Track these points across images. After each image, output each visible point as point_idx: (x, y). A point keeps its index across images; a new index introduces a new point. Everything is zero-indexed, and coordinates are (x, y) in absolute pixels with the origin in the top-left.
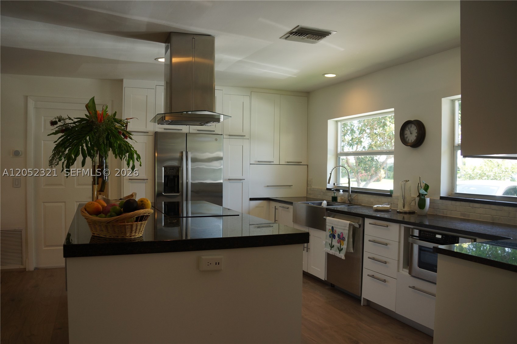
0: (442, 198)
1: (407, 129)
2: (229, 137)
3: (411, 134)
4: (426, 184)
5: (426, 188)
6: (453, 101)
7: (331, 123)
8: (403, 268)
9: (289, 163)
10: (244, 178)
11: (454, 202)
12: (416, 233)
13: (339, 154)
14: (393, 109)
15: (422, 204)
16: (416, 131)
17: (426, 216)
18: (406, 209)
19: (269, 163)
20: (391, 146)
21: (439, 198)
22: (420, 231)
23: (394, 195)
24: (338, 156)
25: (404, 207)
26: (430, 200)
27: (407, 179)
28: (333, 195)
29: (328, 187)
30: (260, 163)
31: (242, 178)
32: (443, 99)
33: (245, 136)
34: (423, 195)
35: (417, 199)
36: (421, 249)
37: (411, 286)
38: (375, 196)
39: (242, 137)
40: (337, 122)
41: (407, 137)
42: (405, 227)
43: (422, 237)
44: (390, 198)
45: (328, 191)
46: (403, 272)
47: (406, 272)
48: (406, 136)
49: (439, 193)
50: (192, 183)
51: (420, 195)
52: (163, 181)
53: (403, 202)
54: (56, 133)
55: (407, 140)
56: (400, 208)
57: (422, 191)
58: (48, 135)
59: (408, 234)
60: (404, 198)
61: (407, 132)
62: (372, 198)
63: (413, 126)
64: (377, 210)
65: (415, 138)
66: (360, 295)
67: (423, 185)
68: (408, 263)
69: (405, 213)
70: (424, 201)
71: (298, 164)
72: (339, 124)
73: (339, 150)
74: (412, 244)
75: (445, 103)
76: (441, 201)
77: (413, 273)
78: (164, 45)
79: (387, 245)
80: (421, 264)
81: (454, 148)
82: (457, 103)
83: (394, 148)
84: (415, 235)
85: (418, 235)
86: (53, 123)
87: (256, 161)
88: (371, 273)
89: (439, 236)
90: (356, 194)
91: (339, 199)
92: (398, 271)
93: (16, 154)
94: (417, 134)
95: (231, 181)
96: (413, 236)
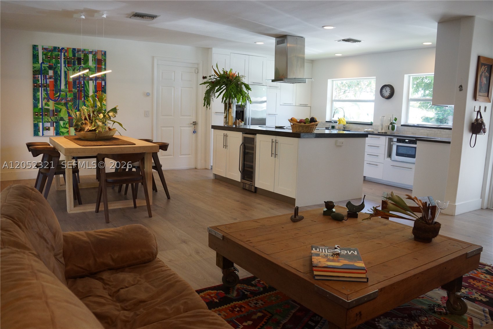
0: (402, 125)
1: (384, 89)
2: (269, 87)
3: (386, 92)
4: (395, 118)
5: (396, 120)
6: (409, 76)
7: (329, 81)
8: (387, 157)
9: (301, 105)
10: (277, 114)
11: (408, 127)
12: (395, 139)
13: (334, 100)
14: (375, 77)
15: (393, 128)
16: (390, 90)
18: (383, 131)
19: (290, 105)
20: (373, 98)
21: (400, 125)
22: (398, 139)
23: (373, 124)
24: (332, 101)
25: (382, 130)
26: (397, 126)
27: (384, 116)
28: (332, 125)
29: (326, 121)
30: (285, 104)
31: (275, 114)
32: (405, 75)
33: (278, 87)
34: (393, 123)
35: (391, 126)
36: (397, 146)
37: (392, 165)
38: (361, 125)
39: (276, 88)
40: (333, 80)
42: (389, 138)
43: (399, 141)
44: (371, 126)
45: (327, 123)
46: (387, 160)
47: (389, 159)
48: (383, 93)
49: (401, 123)
51: (391, 124)
52: (235, 114)
53: (381, 127)
54: (205, 83)
55: (384, 95)
56: (380, 131)
57: (394, 122)
58: (200, 85)
59: (390, 140)
60: (382, 125)
61: (384, 91)
62: (359, 127)
63: (388, 87)
65: (389, 94)
67: (394, 119)
68: (390, 155)
69: (383, 133)
70: (394, 126)
71: (306, 106)
72: (334, 82)
74: (392, 145)
75: (406, 77)
76: (402, 127)
77: (393, 159)
78: (275, 38)
79: (379, 147)
80: (398, 154)
81: (409, 100)
82: (411, 77)
83: (374, 99)
84: (394, 141)
85: (396, 141)
86: (204, 78)
87: (283, 103)
88: (369, 162)
89: (406, 141)
90: (348, 124)
91: (337, 127)
92: (384, 159)
93: (148, 95)
94: (390, 92)
95: (270, 115)
96: (393, 141)
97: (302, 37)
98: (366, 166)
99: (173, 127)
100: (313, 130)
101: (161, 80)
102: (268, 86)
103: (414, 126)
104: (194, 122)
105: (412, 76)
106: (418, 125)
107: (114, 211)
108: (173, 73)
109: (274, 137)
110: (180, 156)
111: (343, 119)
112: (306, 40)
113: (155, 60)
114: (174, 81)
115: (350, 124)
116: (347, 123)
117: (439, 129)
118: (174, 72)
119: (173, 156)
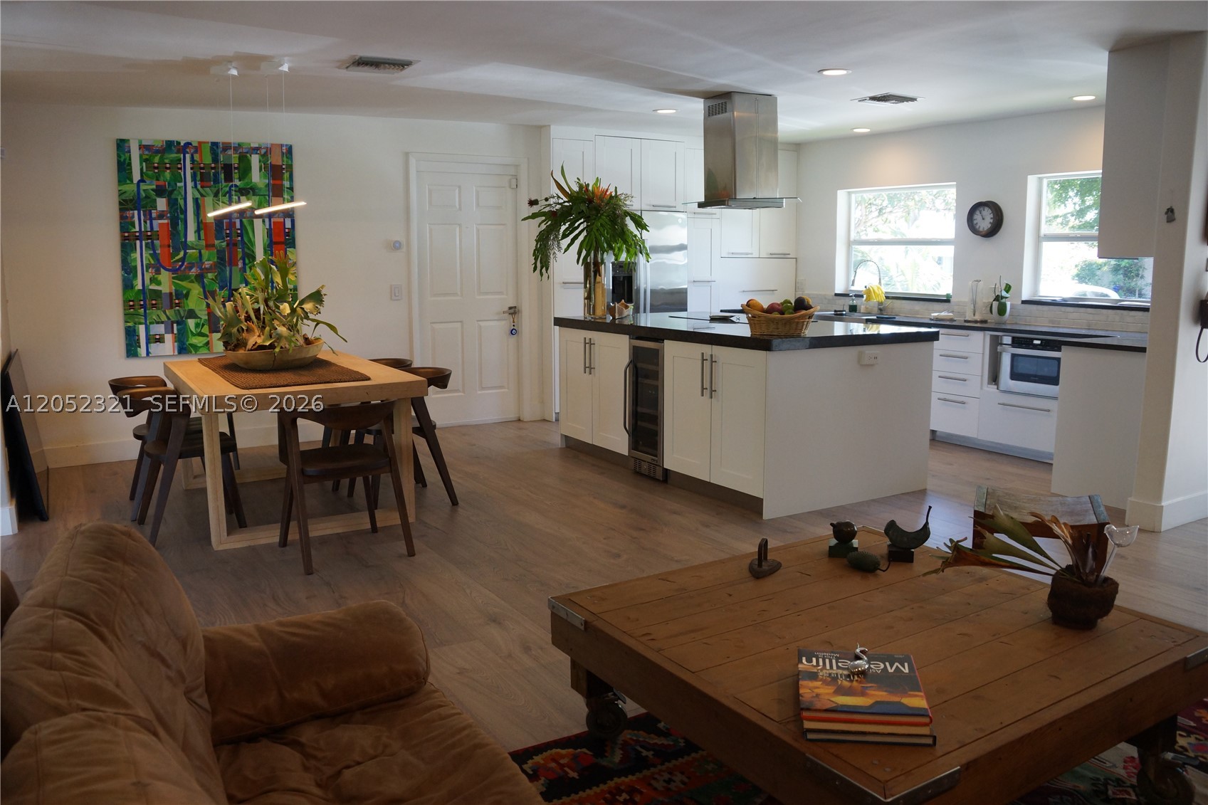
0: (1024, 302)
1: (978, 212)
2: (693, 216)
3: (983, 219)
4: (1007, 284)
5: (1008, 288)
6: (1040, 180)
7: (842, 195)
8: (988, 384)
9: (773, 256)
10: (713, 279)
11: (1040, 307)
12: (1007, 340)
13: (853, 242)
14: (955, 183)
15: (1002, 310)
16: (992, 216)
17: (1005, 323)
18: (978, 317)
19: (746, 256)
20: (951, 234)
21: (1020, 302)
22: (1013, 338)
23: (952, 300)
24: (850, 244)
25: (974, 315)
26: (1011, 305)
27: (979, 279)
28: (851, 303)
29: (836, 292)
30: (734, 256)
31: (710, 279)
32: (1029, 176)
33: (715, 214)
34: (1002, 297)
35: (995, 304)
36: (1014, 356)
37: (1001, 402)
38: (921, 302)
39: (710, 216)
40: (849, 192)
41: (977, 224)
42: (991, 336)
43: (1017, 343)
44: (947, 304)
45: (837, 297)
46: (989, 389)
47: (993, 388)
48: (975, 222)
49: (1021, 297)
50: (651, 290)
51: (998, 298)
52: (611, 288)
53: (972, 308)
54: (534, 216)
55: (977, 227)
56: (969, 317)
57: (1004, 294)
58: (522, 220)
59: (996, 342)
60: (975, 303)
61: (977, 217)
62: (918, 306)
63: (986, 209)
64: (937, 319)
65: (989, 226)
67: (1003, 287)
68: (994, 378)
69: (976, 322)
70: (1005, 305)
71: (784, 256)
72: (853, 196)
73: (853, 236)
74: (1001, 353)
75: (1032, 180)
76: (1023, 305)
77: (1002, 387)
78: (702, 100)
79: (967, 358)
80: (1015, 376)
81: (1040, 239)
82: (1045, 182)
83: (954, 237)
84: (1005, 342)
85: (1010, 343)
86: (533, 203)
87: (729, 253)
88: (942, 396)
89: (1036, 342)
90: (890, 301)
91: (863, 309)
92: (981, 388)
93: (396, 246)
94: (992, 221)
95: (696, 284)
96: (1002, 344)
97: (770, 95)
98: (935, 405)
99: (461, 322)
100: (801, 330)
101: (428, 208)
102: (690, 213)
103: (1053, 304)
104: (510, 308)
105: (1047, 178)
106: (1064, 300)
107: (324, 540)
108: (457, 191)
109: (707, 349)
110: (479, 392)
111: (878, 288)
112: (781, 101)
113: (413, 161)
114: (460, 209)
115: (895, 301)
116: (887, 298)
117: (1118, 311)
118: (460, 187)
119: (464, 392)
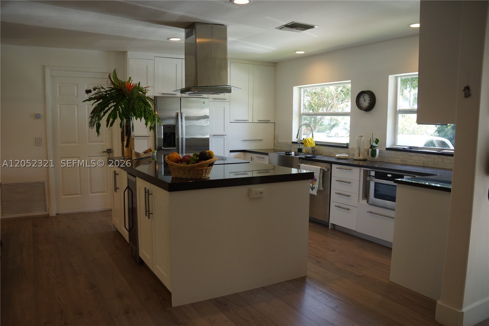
0: (387, 149)
1: (362, 97)
2: (213, 100)
3: (365, 101)
4: (376, 139)
5: (377, 141)
7: (296, 89)
8: (362, 199)
9: (260, 122)
10: (225, 134)
11: (396, 152)
12: (373, 173)
13: (302, 114)
14: (350, 81)
15: (373, 154)
16: (369, 99)
17: (376, 162)
18: (361, 157)
19: (245, 121)
20: (348, 110)
21: (385, 149)
22: (376, 172)
23: (350, 147)
24: (300, 115)
25: (359, 156)
26: (379, 150)
27: (362, 135)
28: (299, 147)
29: (293, 141)
30: (238, 121)
31: (223, 134)
32: (389, 76)
33: (226, 99)
34: (374, 147)
35: (370, 150)
36: (376, 184)
37: (369, 211)
38: (334, 148)
39: (224, 100)
40: (300, 88)
41: (361, 103)
42: (364, 170)
43: (378, 176)
44: (346, 149)
45: (293, 144)
46: (362, 202)
47: (365, 202)
48: (360, 102)
49: (386, 145)
50: (185, 138)
51: (372, 147)
52: (163, 137)
53: (358, 152)
54: (90, 99)
55: (362, 105)
56: (356, 157)
57: (374, 144)
58: (83, 102)
59: (366, 174)
60: (359, 149)
61: (362, 99)
62: (332, 150)
63: (366, 95)
64: (339, 158)
65: (368, 104)
66: (328, 222)
67: (374, 141)
68: (366, 196)
69: (360, 160)
70: (375, 151)
71: (267, 122)
72: (302, 90)
73: (302, 112)
74: (369, 182)
75: (391, 79)
76: (387, 151)
77: (370, 202)
78: (184, 30)
79: (350, 183)
80: (377, 196)
81: (397, 112)
82: (399, 79)
83: (350, 111)
84: (371, 175)
85: (374, 175)
86: (88, 92)
87: (235, 120)
88: (338, 205)
89: (389, 175)
90: (318, 146)
91: (304, 151)
92: (359, 202)
93: (37, 116)
94: (369, 102)
95: (215, 137)
96: (370, 176)
97: (223, 25)
98: (333, 210)
99: (79, 157)
101: (58, 96)
103: (404, 150)
104: (108, 150)
105: (401, 77)
106: (411, 148)
108: (76, 87)
110: (90, 195)
111: (311, 139)
114: (78, 96)
115: (320, 146)
116: (316, 145)
117: (441, 156)
118: (77, 85)
119: (81, 195)
